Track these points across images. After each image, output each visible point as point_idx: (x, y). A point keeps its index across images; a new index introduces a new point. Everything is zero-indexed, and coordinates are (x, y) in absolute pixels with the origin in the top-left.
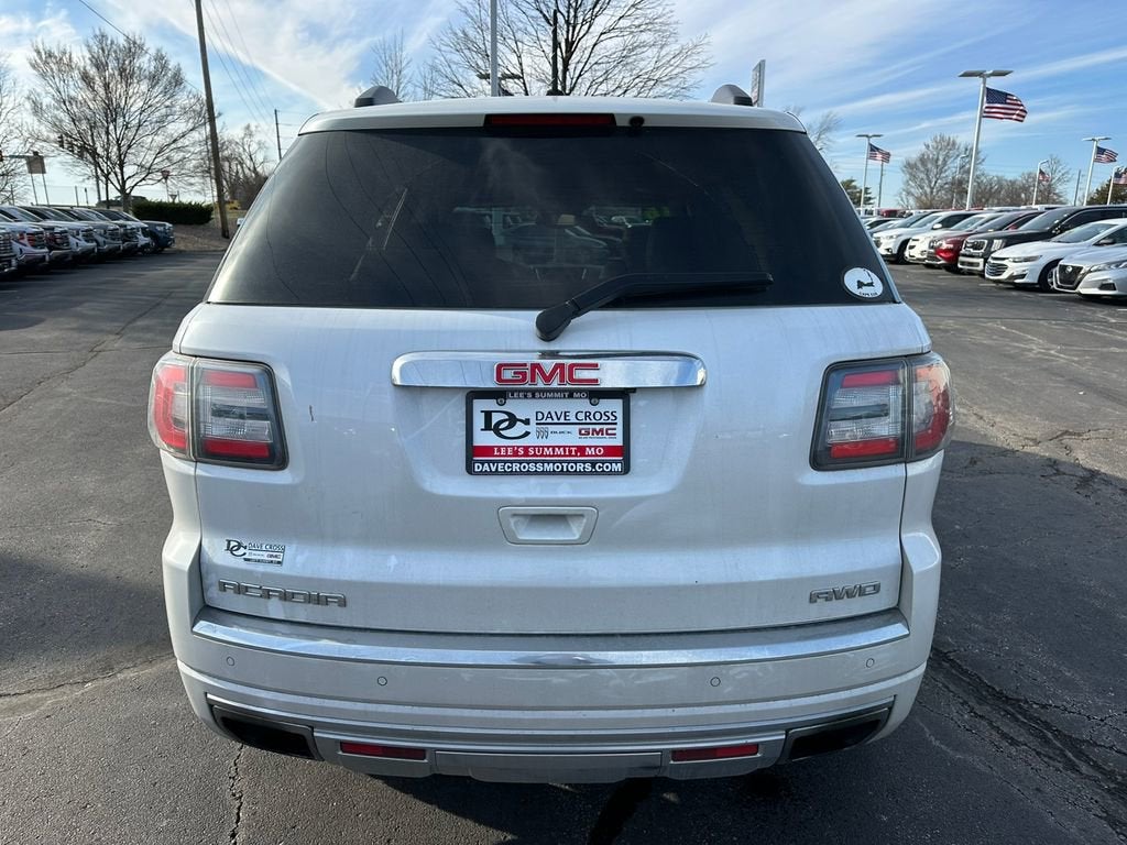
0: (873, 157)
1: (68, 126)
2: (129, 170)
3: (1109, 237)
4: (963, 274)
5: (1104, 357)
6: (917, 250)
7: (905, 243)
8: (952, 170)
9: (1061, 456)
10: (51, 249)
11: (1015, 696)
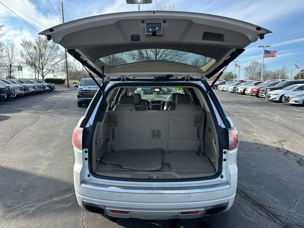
0: (236, 67)
1: (30, 59)
2: (44, 70)
3: (297, 88)
4: (260, 98)
5: (295, 121)
6: (248, 91)
7: (245, 89)
8: (257, 70)
9: (280, 147)
10: (24, 91)
11: (263, 205)
